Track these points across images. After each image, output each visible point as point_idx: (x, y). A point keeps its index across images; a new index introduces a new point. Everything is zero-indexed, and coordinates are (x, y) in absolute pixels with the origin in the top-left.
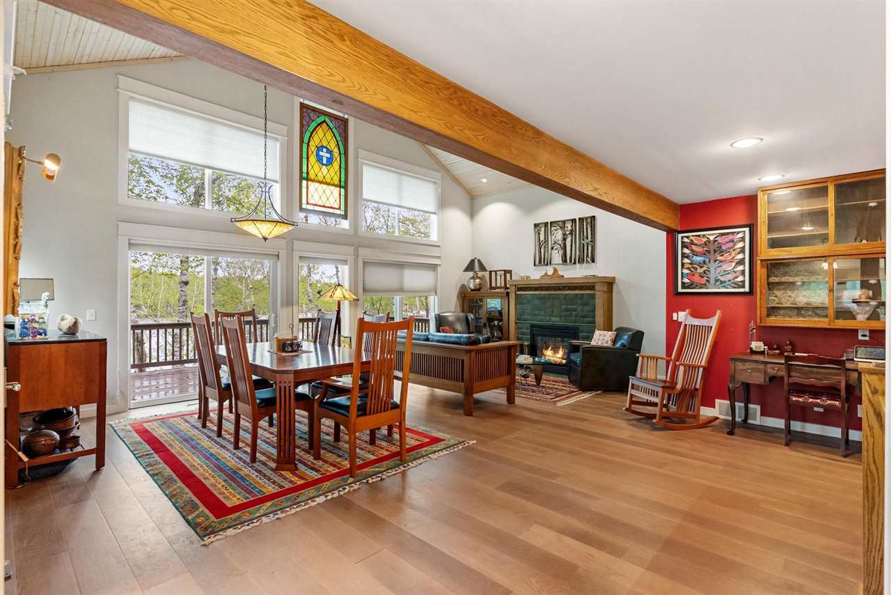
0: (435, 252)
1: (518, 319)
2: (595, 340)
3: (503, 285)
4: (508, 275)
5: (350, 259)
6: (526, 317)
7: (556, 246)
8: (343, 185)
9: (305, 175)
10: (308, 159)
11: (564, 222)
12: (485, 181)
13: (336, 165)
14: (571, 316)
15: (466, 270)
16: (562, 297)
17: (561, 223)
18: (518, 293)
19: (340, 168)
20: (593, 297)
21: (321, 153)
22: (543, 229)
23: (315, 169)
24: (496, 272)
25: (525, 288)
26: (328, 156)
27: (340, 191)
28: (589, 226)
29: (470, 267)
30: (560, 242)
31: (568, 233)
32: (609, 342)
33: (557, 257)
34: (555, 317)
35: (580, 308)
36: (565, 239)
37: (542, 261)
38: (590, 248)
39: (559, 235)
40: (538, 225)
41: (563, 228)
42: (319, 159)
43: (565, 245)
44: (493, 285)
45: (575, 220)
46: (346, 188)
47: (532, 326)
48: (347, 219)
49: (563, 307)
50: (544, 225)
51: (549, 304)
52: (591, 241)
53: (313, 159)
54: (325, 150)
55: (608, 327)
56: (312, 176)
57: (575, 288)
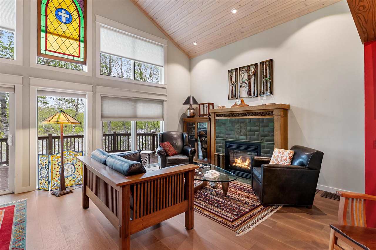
0: (162, 92)
1: (217, 137)
2: (274, 157)
3: (207, 113)
4: (211, 107)
5: (89, 94)
6: (222, 135)
7: (244, 85)
8: (82, 40)
9: (43, 28)
10: (46, 16)
11: (249, 67)
12: (195, 44)
13: (75, 24)
14: (254, 135)
15: (185, 104)
16: (248, 121)
17: (247, 68)
18: (217, 118)
19: (80, 27)
20: (272, 120)
21: (60, 13)
22: (234, 73)
23: (54, 24)
24: (204, 104)
25: (221, 115)
26: (68, 16)
27: (80, 44)
28: (268, 67)
29: (187, 102)
30: (246, 81)
31: (252, 74)
32: (288, 160)
33: (244, 93)
34: (243, 135)
35: (261, 129)
36: (249, 79)
37: (233, 96)
38: (269, 84)
39: (245, 76)
40: (231, 71)
41: (248, 71)
42: (59, 18)
43: (250, 83)
44: (202, 113)
45: (257, 64)
46: (85, 42)
47: (226, 142)
48: (86, 64)
49: (248, 128)
50: (234, 71)
51: (238, 126)
52: (269, 79)
53: (52, 17)
54: (64, 12)
55: (285, 146)
56: (51, 29)
57: (257, 114)
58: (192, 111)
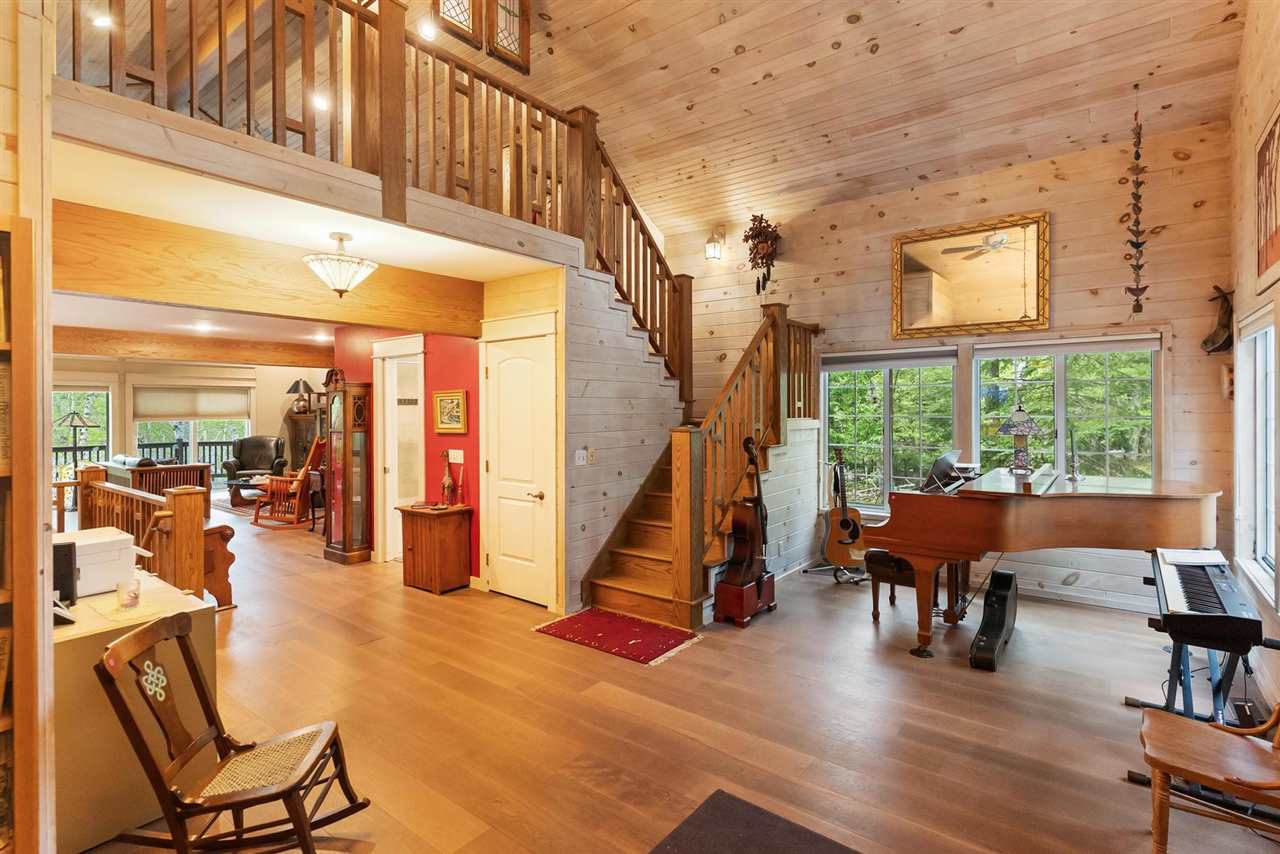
58: (302, 403)
